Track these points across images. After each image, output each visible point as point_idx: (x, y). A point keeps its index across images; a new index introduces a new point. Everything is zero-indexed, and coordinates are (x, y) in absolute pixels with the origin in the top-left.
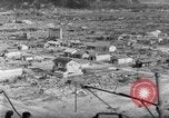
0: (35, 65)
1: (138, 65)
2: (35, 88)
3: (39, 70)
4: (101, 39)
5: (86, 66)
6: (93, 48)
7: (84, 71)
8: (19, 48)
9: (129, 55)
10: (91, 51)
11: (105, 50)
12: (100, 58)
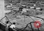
2: (14, 16)
3: (15, 11)
5: (28, 10)
7: (27, 11)
8: (10, 5)
10: (29, 6)
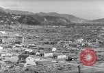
0: (7, 59)
1: (70, 60)
4: (47, 43)
6: (43, 49)
9: (64, 53)
11: (50, 50)
12: (46, 55)
